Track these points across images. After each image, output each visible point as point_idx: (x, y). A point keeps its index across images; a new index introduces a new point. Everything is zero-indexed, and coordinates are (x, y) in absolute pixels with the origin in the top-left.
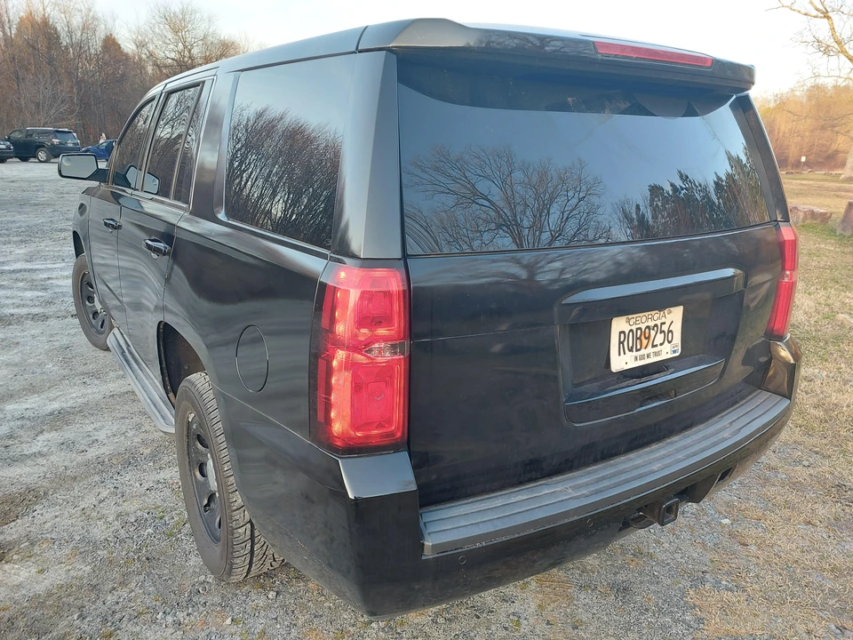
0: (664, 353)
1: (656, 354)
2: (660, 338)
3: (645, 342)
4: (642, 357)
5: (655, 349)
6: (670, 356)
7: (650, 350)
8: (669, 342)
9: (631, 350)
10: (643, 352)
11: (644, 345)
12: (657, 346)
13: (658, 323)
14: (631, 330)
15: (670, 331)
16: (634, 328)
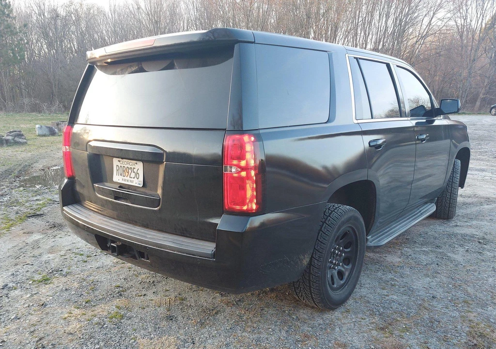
0: (135, 183)
1: (131, 181)
2: (133, 175)
3: (127, 174)
4: (125, 180)
5: (131, 179)
6: (137, 185)
7: (128, 178)
8: (138, 179)
9: (121, 175)
10: (125, 178)
11: (126, 175)
12: (131, 178)
13: (132, 167)
14: (121, 166)
15: (137, 173)
16: (122, 165)
